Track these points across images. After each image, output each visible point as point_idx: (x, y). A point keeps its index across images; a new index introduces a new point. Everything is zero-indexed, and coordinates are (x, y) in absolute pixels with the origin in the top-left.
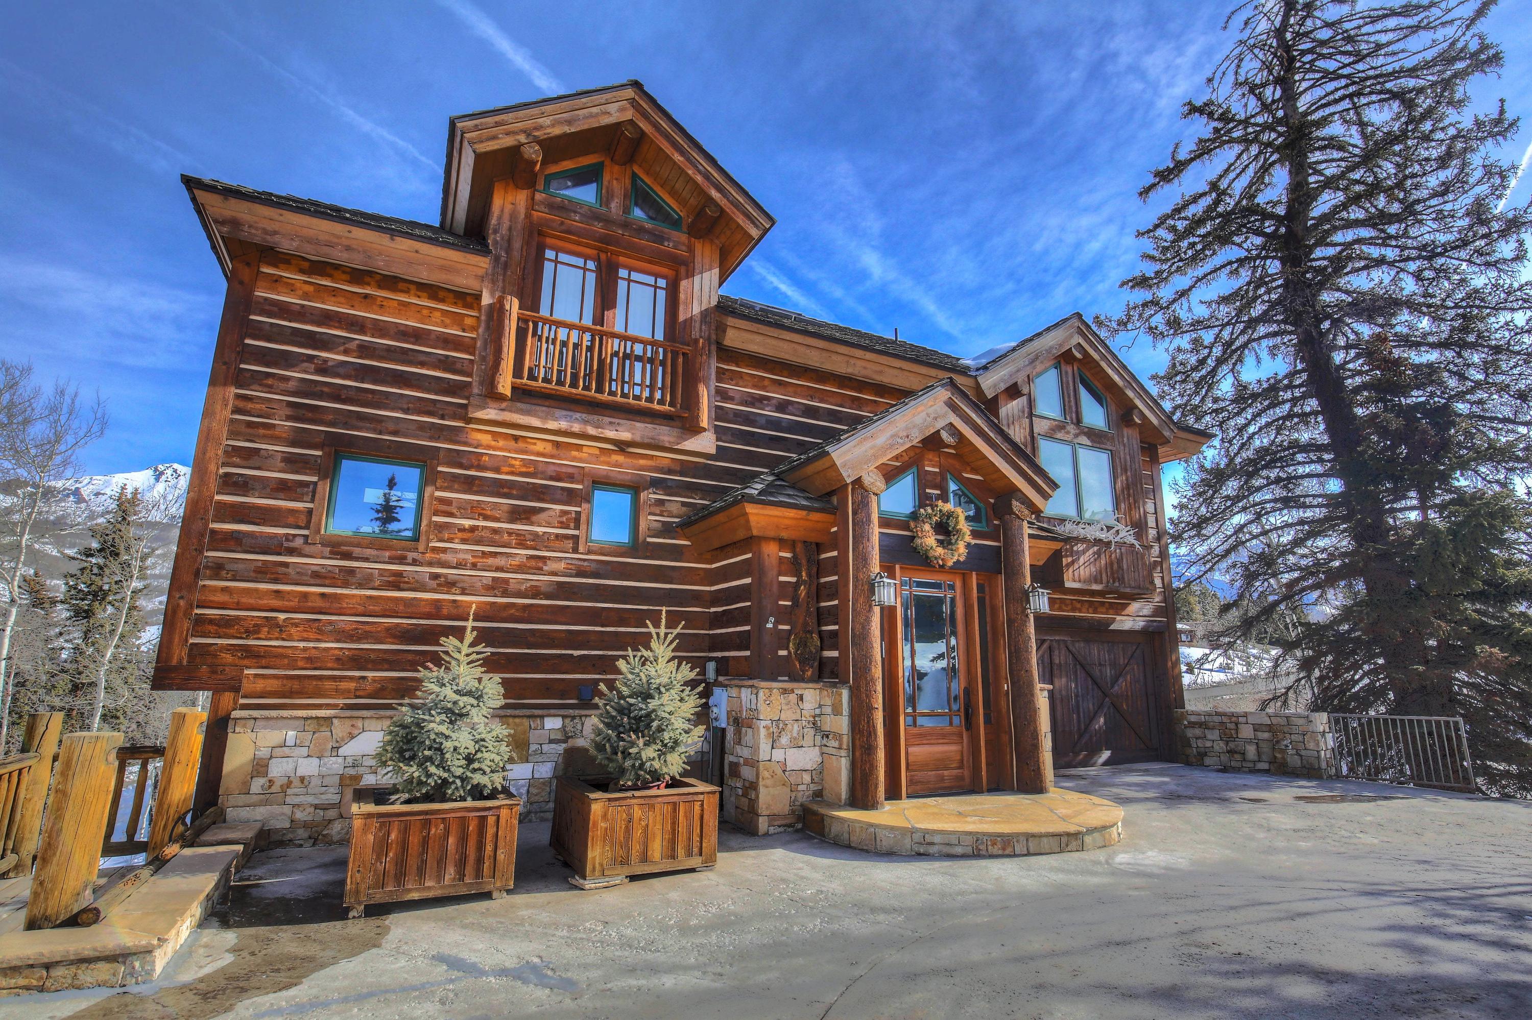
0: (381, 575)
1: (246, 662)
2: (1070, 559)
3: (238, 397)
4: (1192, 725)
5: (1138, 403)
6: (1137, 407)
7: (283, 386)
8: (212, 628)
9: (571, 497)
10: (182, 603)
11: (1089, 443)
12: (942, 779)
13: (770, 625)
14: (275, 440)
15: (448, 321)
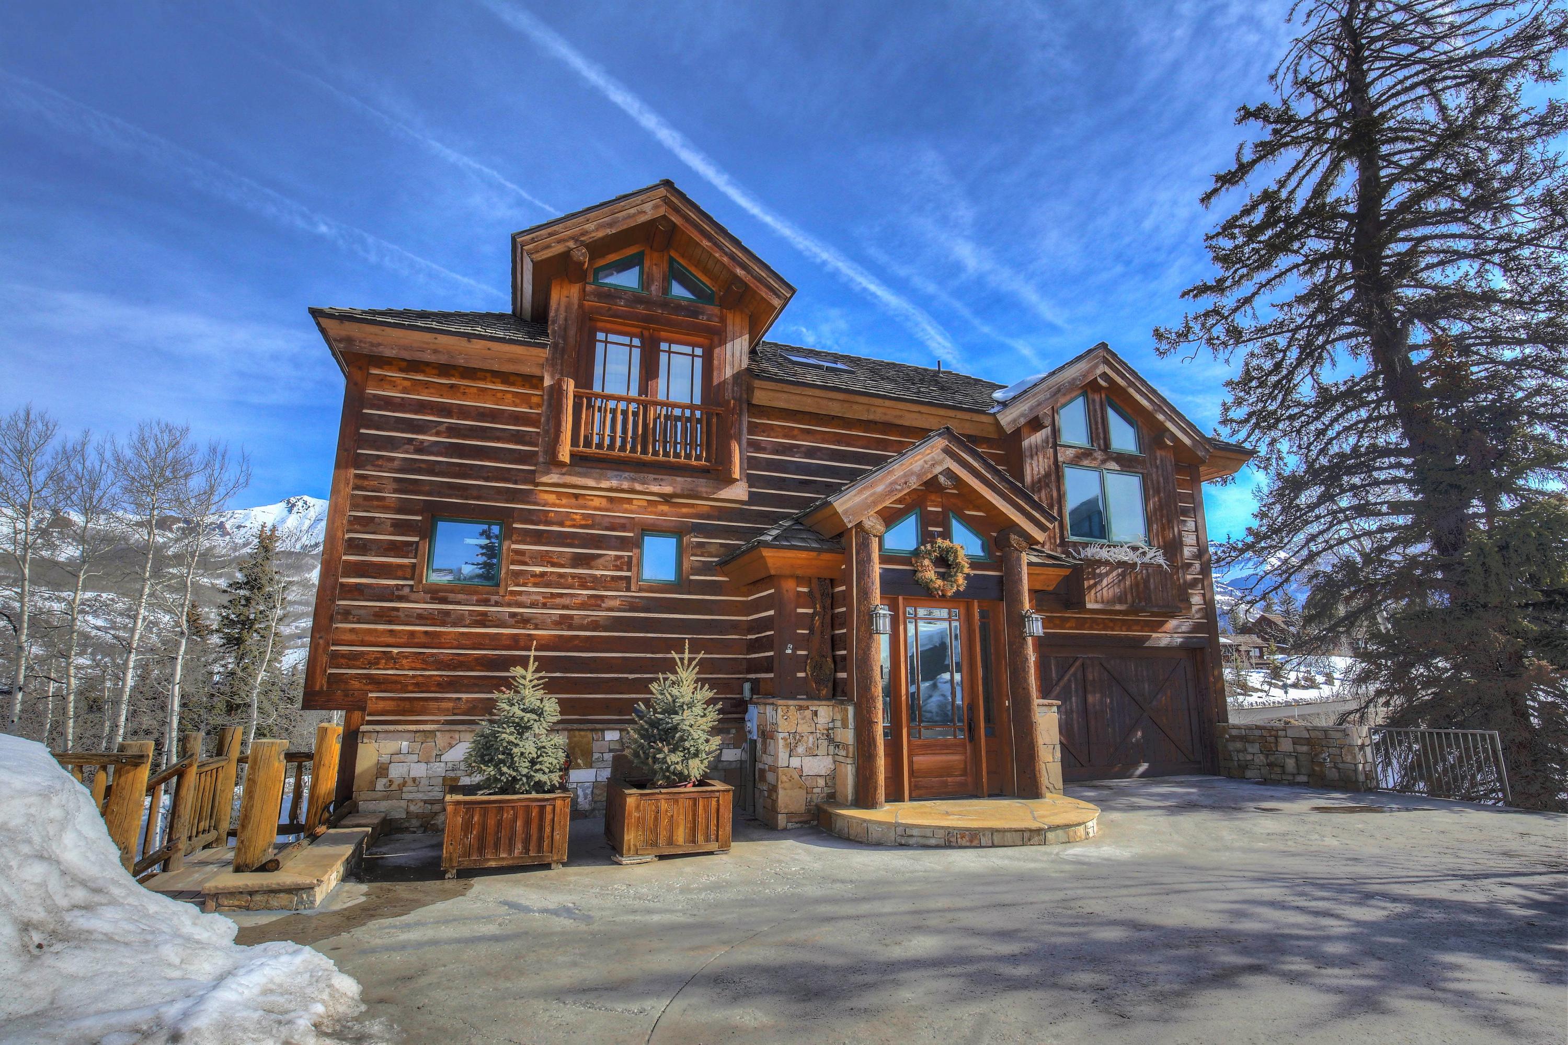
0: (470, 615)
1: (369, 687)
2: (1092, 582)
3: (357, 476)
4: (1233, 738)
5: (1169, 425)
6: (1168, 430)
7: (390, 465)
8: (343, 661)
9: (623, 543)
10: (321, 641)
11: (1118, 468)
12: (945, 784)
13: (789, 651)
14: (386, 509)
15: (518, 401)
